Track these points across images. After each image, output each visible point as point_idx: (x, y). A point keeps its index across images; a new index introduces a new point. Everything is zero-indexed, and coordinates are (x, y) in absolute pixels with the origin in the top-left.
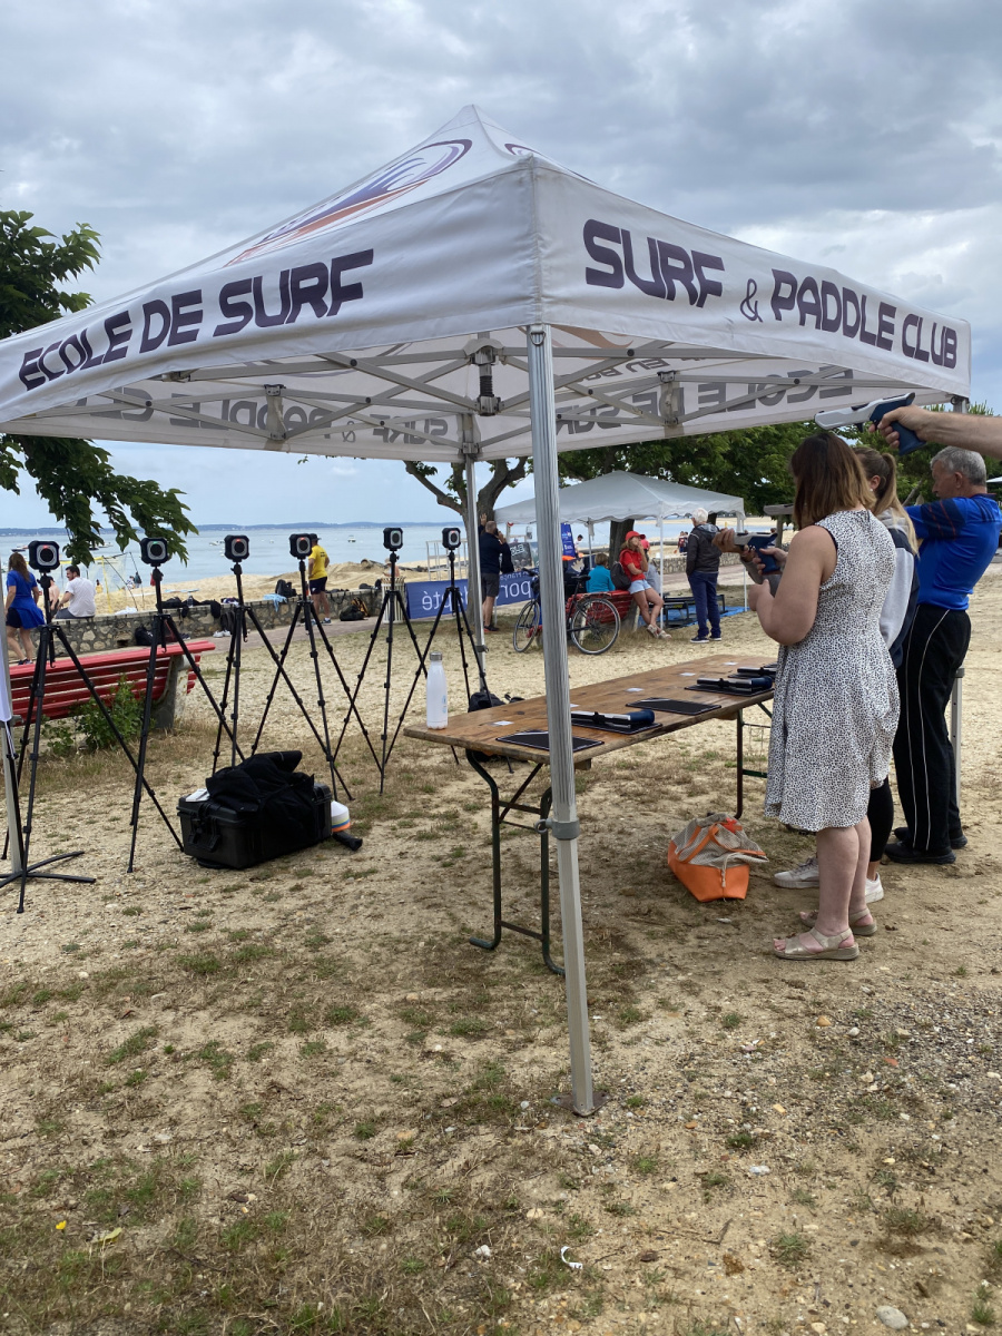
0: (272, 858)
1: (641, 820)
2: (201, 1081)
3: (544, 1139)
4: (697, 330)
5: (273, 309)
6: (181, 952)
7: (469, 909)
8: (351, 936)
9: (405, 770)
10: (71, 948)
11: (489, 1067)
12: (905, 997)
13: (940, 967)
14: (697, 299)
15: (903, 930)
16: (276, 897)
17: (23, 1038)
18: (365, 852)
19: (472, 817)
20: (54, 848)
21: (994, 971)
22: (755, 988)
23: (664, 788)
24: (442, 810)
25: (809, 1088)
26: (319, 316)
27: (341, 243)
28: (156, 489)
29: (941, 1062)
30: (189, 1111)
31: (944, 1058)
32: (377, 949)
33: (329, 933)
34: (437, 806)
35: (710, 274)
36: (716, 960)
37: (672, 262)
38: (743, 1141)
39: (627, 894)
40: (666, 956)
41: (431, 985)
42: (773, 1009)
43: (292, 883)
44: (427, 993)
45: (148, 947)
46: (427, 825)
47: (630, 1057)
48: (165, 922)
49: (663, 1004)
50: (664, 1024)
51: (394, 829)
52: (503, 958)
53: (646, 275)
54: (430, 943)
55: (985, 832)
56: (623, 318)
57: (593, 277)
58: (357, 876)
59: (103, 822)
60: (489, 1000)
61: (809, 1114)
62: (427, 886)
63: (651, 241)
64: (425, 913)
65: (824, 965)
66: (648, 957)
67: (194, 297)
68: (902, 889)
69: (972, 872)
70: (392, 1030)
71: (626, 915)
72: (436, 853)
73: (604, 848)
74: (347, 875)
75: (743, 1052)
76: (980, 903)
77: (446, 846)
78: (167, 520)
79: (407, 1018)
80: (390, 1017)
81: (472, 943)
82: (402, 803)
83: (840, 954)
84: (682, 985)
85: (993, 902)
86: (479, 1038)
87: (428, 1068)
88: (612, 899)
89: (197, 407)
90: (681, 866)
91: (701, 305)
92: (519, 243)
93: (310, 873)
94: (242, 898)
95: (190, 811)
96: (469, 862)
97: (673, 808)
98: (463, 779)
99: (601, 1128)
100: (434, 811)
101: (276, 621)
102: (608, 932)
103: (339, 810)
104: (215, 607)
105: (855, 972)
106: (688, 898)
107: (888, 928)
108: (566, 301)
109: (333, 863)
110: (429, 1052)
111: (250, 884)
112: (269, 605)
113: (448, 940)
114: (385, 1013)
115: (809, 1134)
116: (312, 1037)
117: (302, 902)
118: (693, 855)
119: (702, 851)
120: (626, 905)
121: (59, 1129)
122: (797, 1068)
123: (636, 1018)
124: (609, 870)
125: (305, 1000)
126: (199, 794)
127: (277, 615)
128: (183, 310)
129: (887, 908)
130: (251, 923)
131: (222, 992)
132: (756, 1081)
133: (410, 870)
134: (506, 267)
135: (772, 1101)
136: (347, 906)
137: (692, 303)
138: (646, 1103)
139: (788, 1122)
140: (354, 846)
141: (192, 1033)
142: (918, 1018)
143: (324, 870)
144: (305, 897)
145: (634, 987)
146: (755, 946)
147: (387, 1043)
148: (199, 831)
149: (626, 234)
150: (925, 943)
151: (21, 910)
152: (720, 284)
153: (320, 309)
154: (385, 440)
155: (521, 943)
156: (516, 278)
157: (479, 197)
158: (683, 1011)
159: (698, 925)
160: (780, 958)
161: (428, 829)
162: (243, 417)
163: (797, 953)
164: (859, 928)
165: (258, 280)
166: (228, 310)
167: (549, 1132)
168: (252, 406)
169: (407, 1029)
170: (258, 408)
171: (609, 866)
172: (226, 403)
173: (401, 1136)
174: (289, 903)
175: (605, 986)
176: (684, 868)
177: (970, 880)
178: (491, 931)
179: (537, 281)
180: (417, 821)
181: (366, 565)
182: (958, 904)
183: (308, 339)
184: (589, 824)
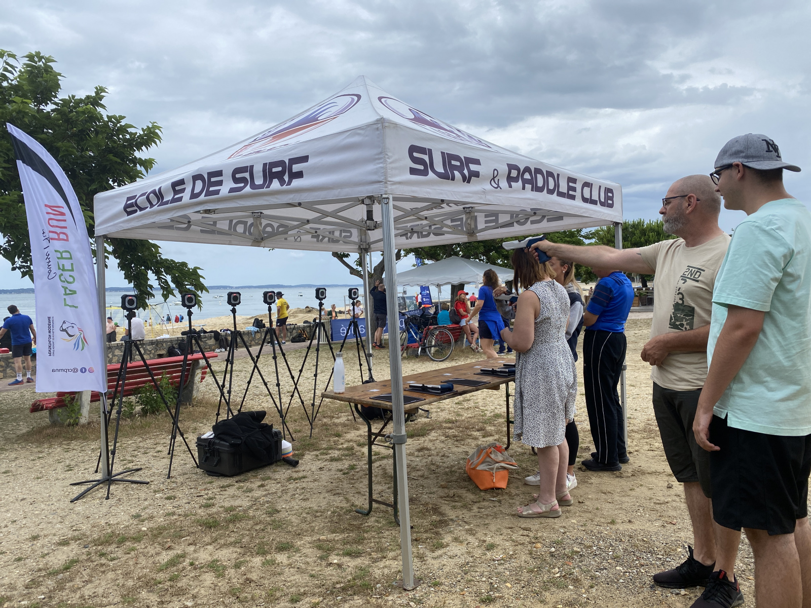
0: (248, 471)
1: (455, 449)
2: (209, 578)
3: (387, 601)
4: (467, 194)
5: (259, 181)
6: (198, 517)
7: (356, 495)
8: (291, 509)
9: (325, 424)
10: (137, 516)
11: (361, 569)
12: (581, 534)
13: (603, 520)
14: (466, 180)
15: (587, 503)
16: (251, 490)
17: (113, 559)
18: (300, 467)
19: (361, 449)
20: (125, 467)
21: (630, 521)
22: (505, 531)
23: (469, 433)
24: (345, 446)
25: (525, 576)
26: (282, 185)
27: (293, 151)
28: (186, 267)
29: (594, 563)
30: (202, 592)
31: (596, 561)
32: (305, 515)
33: (279, 508)
34: (342, 444)
35: (473, 167)
36: (486, 519)
37: (453, 162)
38: (488, 599)
39: (443, 487)
40: (461, 517)
41: (333, 533)
42: (513, 541)
43: (260, 483)
44: (331, 536)
45: (179, 515)
46: (335, 454)
47: (436, 564)
48: (189, 503)
49: (456, 540)
50: (455, 549)
51: (317, 456)
52: (373, 519)
53: (440, 169)
54: (334, 512)
55: (640, 455)
56: (429, 190)
57: (413, 171)
58: (295, 479)
59: (152, 453)
60: (364, 539)
61: (523, 587)
62: (334, 484)
63: (443, 153)
64: (332, 498)
65: (543, 520)
66: (451, 518)
67: (219, 173)
68: (591, 484)
69: (630, 475)
70: (312, 554)
71: (441, 497)
72: (340, 468)
73: (433, 464)
74: (290, 479)
75: (494, 560)
76: (631, 490)
77: (346, 464)
78: (191, 284)
79: (319, 548)
80: (310, 547)
81: (357, 512)
82: (322, 442)
83: (551, 514)
84: (467, 530)
85: (638, 490)
86: (357, 557)
87: (329, 571)
88: (435, 490)
89: (215, 223)
90: (472, 471)
91: (469, 182)
92: (377, 157)
93: (269, 478)
94: (231, 491)
95: (203, 444)
96: (358, 472)
97: (473, 443)
98: (357, 429)
99: (417, 595)
100: (340, 447)
101: (253, 343)
102: (430, 506)
103: (286, 445)
104: (216, 335)
105: (558, 523)
106: (476, 489)
107: (579, 502)
108: (400, 183)
109: (283, 473)
110: (331, 563)
111: (236, 484)
112: (249, 333)
113: (344, 510)
114: (308, 545)
115: (521, 596)
116: (269, 557)
117: (264, 493)
118: (477, 465)
119: (483, 463)
120: (441, 492)
121: (134, 601)
122: (521, 567)
123: (442, 546)
124: (435, 475)
125: (265, 540)
126: (208, 434)
127: (254, 339)
128: (213, 179)
129: (581, 492)
130: (237, 503)
131: (221, 536)
132: (499, 573)
133: (325, 477)
134: (371, 167)
135: (505, 582)
136: (289, 494)
137: (464, 181)
138: (441, 584)
139: (512, 591)
140: (293, 464)
141: (204, 556)
142: (586, 543)
143: (277, 476)
144: (266, 490)
145: (442, 532)
146: (508, 511)
147: (308, 560)
148: (208, 455)
149: (430, 151)
150: (597, 509)
151: (107, 498)
152: (479, 172)
153: (282, 182)
154: (318, 241)
155: (383, 511)
156: (375, 172)
157: (359, 134)
158: (466, 542)
159: (479, 502)
160: (520, 517)
161: (336, 455)
162: (240, 229)
163: (529, 514)
164: (563, 501)
165: (252, 167)
166: (236, 180)
167: (390, 598)
168: (245, 223)
169: (319, 553)
170: (248, 224)
171: (434, 473)
172: (231, 221)
173: (313, 601)
174: (257, 493)
175: (426, 532)
176: (473, 472)
177: (628, 479)
178: (367, 506)
179: (385, 174)
180: (330, 452)
181: (308, 309)
182: (619, 491)
183: (276, 196)
184: (426, 452)
